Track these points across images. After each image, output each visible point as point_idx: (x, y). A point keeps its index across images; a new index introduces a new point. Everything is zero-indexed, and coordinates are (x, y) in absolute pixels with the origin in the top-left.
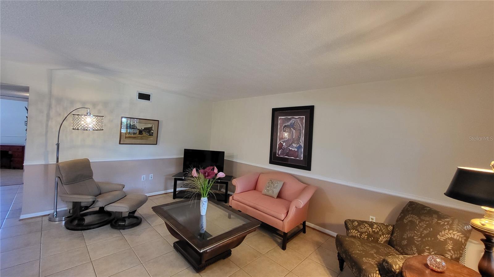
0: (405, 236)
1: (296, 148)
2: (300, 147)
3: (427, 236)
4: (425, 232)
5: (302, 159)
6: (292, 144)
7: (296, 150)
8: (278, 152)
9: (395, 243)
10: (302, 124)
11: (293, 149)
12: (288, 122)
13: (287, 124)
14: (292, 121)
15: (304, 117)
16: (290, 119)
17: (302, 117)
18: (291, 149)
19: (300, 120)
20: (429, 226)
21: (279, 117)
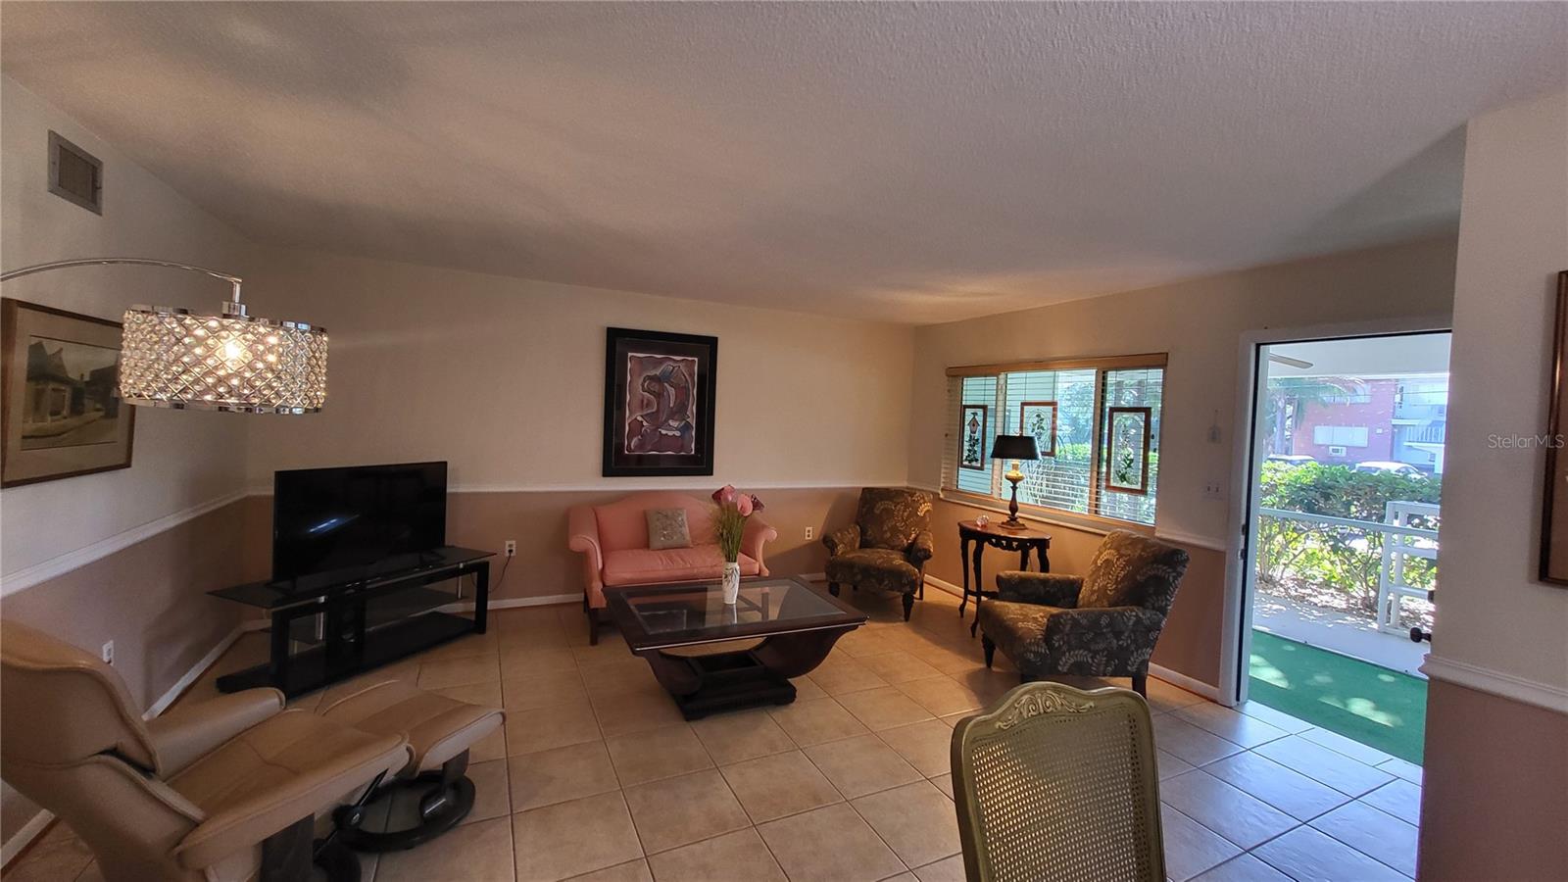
0: (885, 528)
1: (677, 429)
2: (688, 426)
3: (908, 517)
4: (906, 514)
5: (693, 453)
6: (666, 421)
7: (678, 434)
8: (629, 444)
9: (874, 542)
10: (692, 375)
11: (670, 433)
12: (654, 368)
13: (652, 373)
14: (667, 366)
15: (696, 359)
16: (661, 362)
17: (690, 359)
18: (664, 432)
19: (686, 366)
20: (907, 506)
21: (630, 354)
